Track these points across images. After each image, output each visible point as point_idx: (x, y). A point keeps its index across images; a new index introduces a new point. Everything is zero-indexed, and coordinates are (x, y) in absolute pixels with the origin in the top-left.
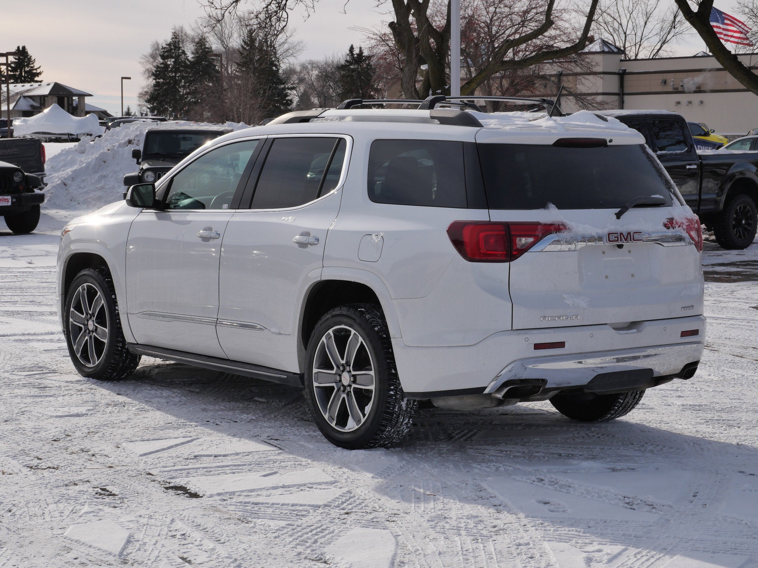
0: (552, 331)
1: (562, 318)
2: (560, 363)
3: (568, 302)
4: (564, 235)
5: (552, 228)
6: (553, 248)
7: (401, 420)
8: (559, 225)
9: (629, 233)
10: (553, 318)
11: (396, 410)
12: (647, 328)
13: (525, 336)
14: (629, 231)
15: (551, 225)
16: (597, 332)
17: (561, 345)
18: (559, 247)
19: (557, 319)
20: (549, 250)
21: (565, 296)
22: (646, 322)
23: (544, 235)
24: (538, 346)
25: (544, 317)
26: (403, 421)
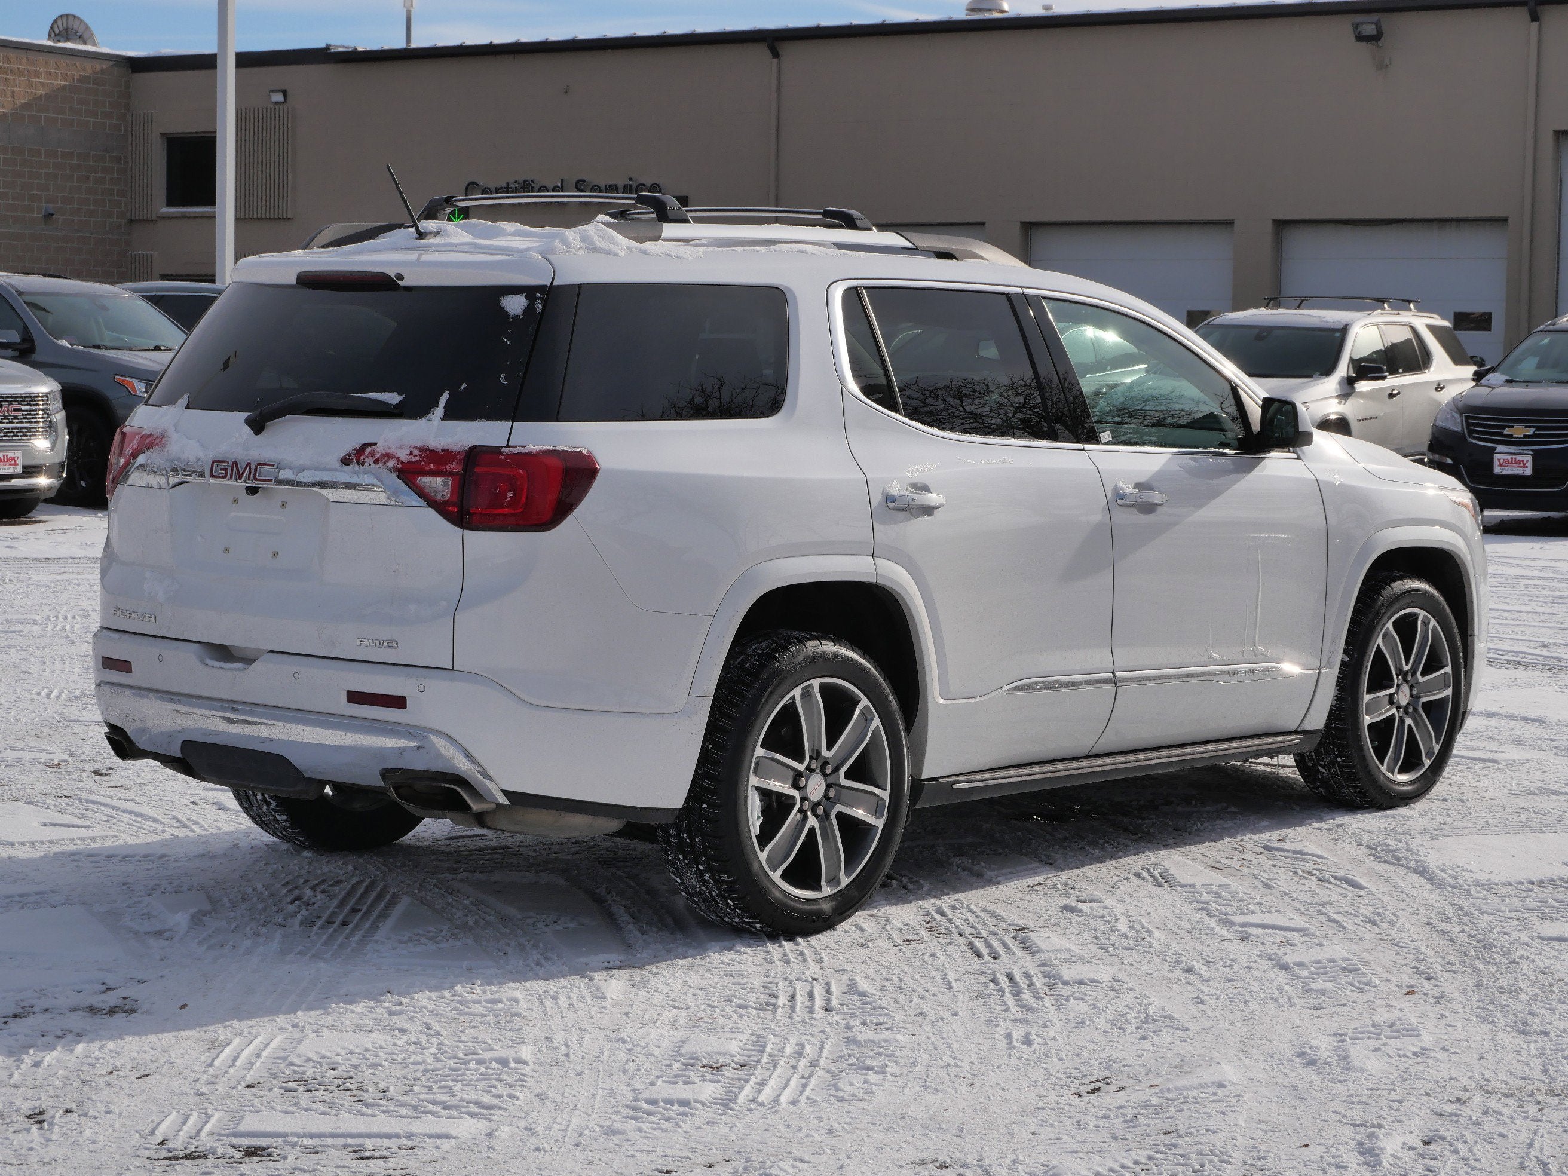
9: (251, 464)
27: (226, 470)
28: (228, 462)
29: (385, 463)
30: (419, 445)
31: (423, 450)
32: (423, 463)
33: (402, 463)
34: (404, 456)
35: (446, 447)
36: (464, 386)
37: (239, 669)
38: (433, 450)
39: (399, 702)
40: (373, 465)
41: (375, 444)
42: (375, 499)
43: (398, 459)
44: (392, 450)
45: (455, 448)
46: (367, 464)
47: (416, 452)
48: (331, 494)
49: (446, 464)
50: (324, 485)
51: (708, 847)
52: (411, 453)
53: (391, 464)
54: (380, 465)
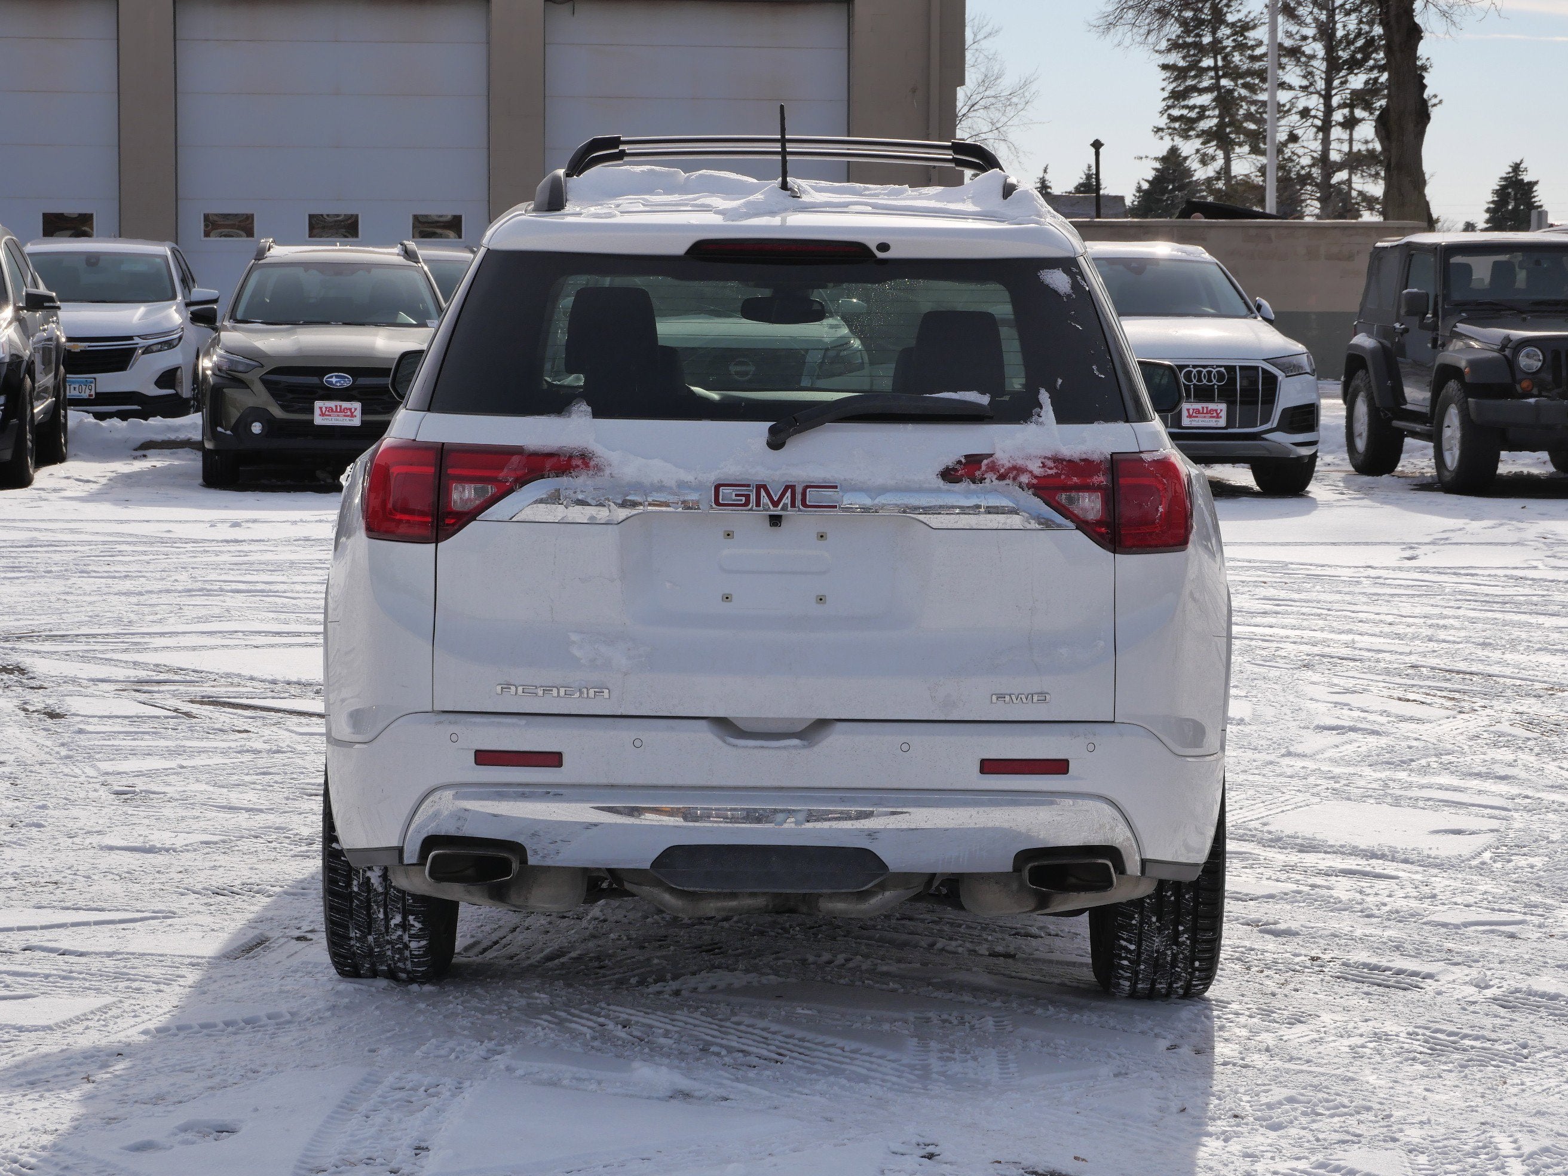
0: (522, 721)
1: (555, 691)
2: (549, 804)
3: (577, 653)
4: (578, 483)
5: (549, 463)
6: (543, 513)
7: (381, 916)
8: (571, 457)
9: (790, 487)
10: (529, 690)
11: (355, 889)
12: (835, 741)
13: (452, 729)
14: (791, 480)
15: (550, 455)
16: (655, 735)
17: (554, 759)
18: (558, 512)
19: (541, 693)
20: (532, 519)
21: (574, 637)
22: (839, 724)
23: (522, 481)
24: (484, 758)
25: (506, 686)
26: (387, 919)
27: (748, 497)
28: (749, 486)
29: (1014, 479)
30: (1049, 455)
31: (1057, 460)
32: (1063, 477)
33: (1036, 477)
34: (1035, 467)
35: (1084, 456)
36: (1060, 381)
37: (795, 747)
38: (1070, 461)
39: (1059, 767)
40: (996, 482)
41: (991, 455)
42: (1005, 523)
43: (1031, 472)
44: (1020, 462)
45: (1096, 457)
46: (988, 481)
47: (1050, 464)
48: (934, 520)
49: (1091, 476)
50: (927, 510)
51: (1201, 903)
52: (1044, 466)
53: (1024, 479)
54: (1007, 481)
